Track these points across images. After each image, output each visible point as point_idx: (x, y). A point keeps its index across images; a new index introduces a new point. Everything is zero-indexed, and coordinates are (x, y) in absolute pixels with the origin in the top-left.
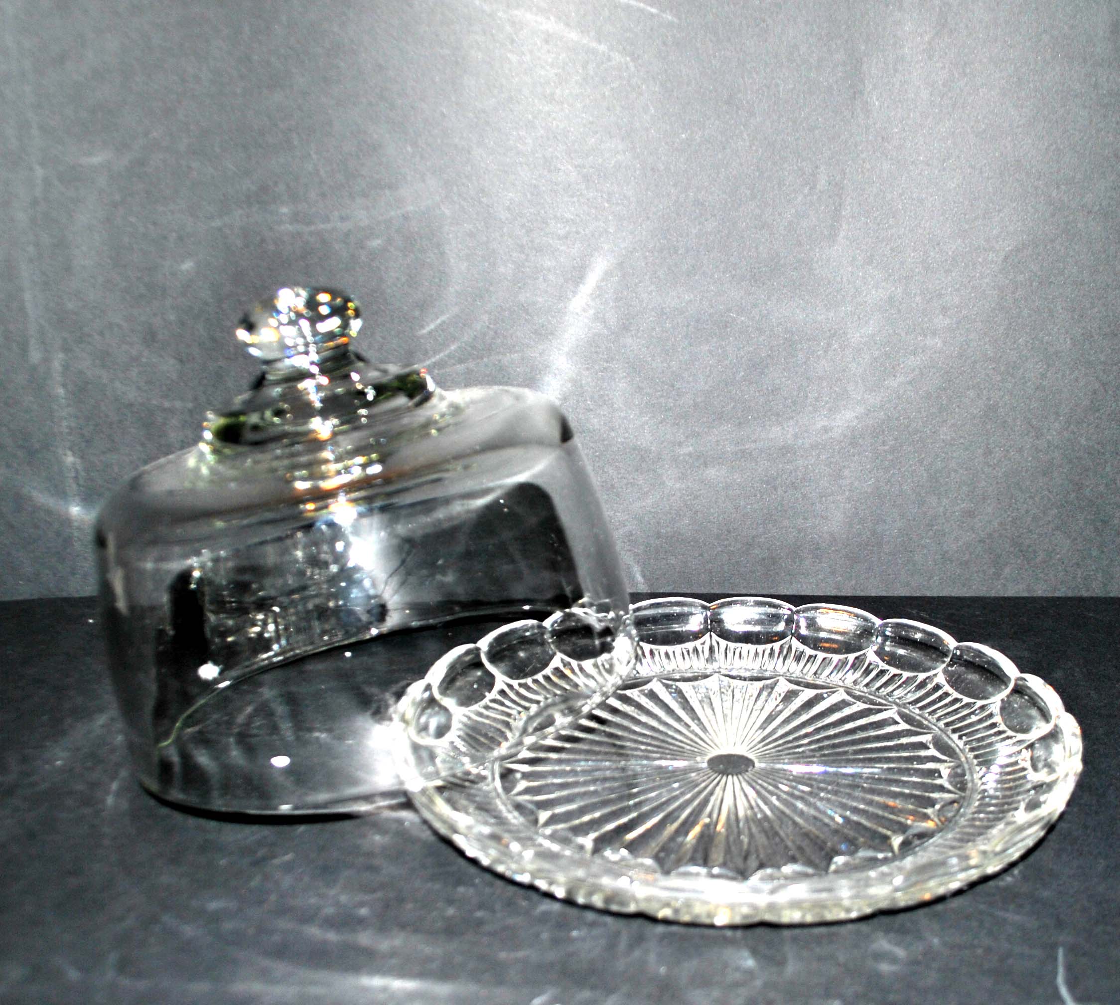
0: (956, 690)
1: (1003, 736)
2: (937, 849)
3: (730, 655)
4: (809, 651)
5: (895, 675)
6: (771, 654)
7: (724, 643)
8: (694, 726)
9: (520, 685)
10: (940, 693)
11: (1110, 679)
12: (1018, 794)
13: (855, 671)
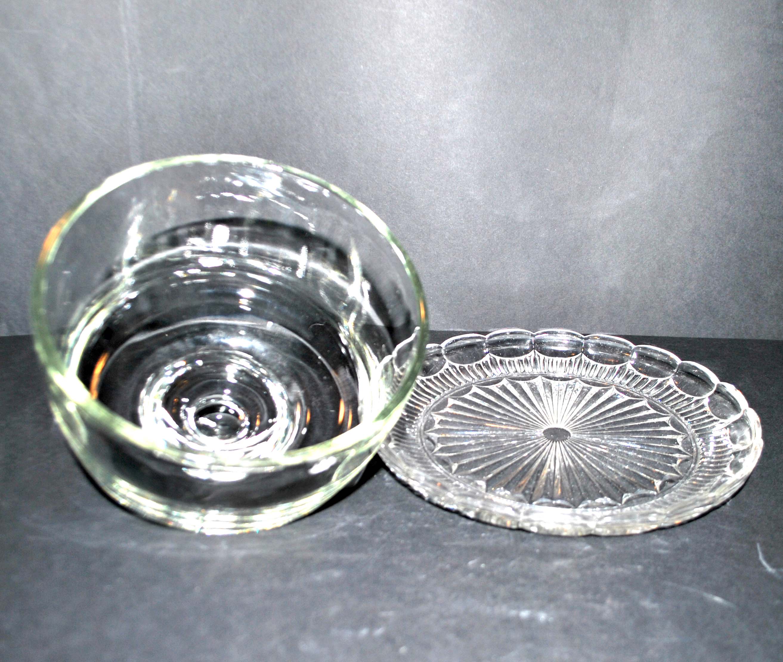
0: (681, 390)
1: (711, 419)
2: (683, 490)
3: (546, 364)
4: (593, 363)
5: (644, 379)
6: (571, 364)
7: (542, 356)
8: (532, 410)
9: (427, 380)
10: (671, 391)
11: (766, 385)
12: (725, 457)
13: (620, 375)
